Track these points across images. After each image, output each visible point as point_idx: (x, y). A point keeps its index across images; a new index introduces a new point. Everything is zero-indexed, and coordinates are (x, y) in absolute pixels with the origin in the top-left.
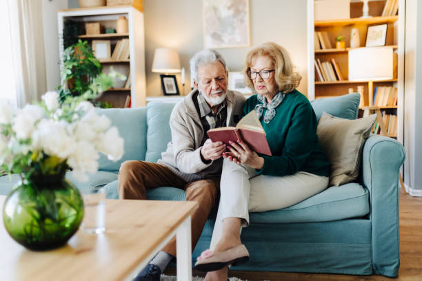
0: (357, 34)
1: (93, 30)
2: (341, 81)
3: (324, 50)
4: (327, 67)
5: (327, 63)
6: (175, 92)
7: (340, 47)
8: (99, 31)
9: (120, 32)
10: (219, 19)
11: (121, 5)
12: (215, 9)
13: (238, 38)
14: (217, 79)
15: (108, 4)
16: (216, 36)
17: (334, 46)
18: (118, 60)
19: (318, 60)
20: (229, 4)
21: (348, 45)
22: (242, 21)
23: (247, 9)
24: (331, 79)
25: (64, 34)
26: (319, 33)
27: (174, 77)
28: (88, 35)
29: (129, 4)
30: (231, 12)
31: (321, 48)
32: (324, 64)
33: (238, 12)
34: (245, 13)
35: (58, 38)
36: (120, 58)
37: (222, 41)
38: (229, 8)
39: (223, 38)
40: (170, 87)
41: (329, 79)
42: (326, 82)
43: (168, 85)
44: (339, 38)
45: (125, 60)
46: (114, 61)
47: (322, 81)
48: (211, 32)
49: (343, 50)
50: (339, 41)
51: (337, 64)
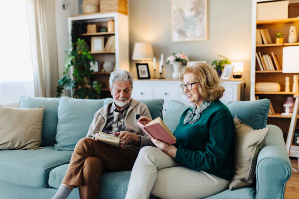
0: (295, 31)
1: (92, 30)
2: (278, 71)
3: (266, 45)
4: (267, 59)
5: (267, 56)
6: (147, 76)
7: (279, 42)
8: (95, 31)
9: (110, 31)
10: (184, 19)
11: (110, 11)
12: (181, 11)
13: (198, 33)
14: (125, 91)
15: (100, 11)
16: (181, 33)
17: (274, 42)
18: (108, 52)
19: (260, 53)
20: (191, 7)
21: (286, 41)
22: (201, 20)
23: (205, 11)
24: (270, 68)
25: (72, 33)
26: (262, 31)
27: (147, 65)
28: (88, 34)
29: (115, 10)
30: (193, 13)
31: (263, 43)
32: (264, 56)
33: (198, 13)
34: (204, 13)
35: (68, 36)
36: (110, 50)
37: (186, 36)
38: (192, 10)
39: (187, 34)
40: (143, 72)
41: (268, 69)
42: (265, 71)
43: (141, 71)
44: (278, 34)
45: (113, 52)
46: (105, 52)
47: (262, 71)
48: (178, 29)
49: (281, 45)
50: (278, 37)
51: (276, 56)
